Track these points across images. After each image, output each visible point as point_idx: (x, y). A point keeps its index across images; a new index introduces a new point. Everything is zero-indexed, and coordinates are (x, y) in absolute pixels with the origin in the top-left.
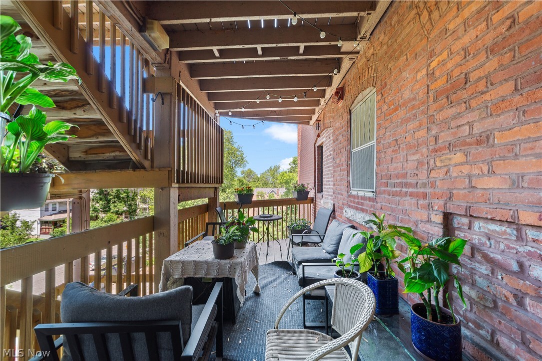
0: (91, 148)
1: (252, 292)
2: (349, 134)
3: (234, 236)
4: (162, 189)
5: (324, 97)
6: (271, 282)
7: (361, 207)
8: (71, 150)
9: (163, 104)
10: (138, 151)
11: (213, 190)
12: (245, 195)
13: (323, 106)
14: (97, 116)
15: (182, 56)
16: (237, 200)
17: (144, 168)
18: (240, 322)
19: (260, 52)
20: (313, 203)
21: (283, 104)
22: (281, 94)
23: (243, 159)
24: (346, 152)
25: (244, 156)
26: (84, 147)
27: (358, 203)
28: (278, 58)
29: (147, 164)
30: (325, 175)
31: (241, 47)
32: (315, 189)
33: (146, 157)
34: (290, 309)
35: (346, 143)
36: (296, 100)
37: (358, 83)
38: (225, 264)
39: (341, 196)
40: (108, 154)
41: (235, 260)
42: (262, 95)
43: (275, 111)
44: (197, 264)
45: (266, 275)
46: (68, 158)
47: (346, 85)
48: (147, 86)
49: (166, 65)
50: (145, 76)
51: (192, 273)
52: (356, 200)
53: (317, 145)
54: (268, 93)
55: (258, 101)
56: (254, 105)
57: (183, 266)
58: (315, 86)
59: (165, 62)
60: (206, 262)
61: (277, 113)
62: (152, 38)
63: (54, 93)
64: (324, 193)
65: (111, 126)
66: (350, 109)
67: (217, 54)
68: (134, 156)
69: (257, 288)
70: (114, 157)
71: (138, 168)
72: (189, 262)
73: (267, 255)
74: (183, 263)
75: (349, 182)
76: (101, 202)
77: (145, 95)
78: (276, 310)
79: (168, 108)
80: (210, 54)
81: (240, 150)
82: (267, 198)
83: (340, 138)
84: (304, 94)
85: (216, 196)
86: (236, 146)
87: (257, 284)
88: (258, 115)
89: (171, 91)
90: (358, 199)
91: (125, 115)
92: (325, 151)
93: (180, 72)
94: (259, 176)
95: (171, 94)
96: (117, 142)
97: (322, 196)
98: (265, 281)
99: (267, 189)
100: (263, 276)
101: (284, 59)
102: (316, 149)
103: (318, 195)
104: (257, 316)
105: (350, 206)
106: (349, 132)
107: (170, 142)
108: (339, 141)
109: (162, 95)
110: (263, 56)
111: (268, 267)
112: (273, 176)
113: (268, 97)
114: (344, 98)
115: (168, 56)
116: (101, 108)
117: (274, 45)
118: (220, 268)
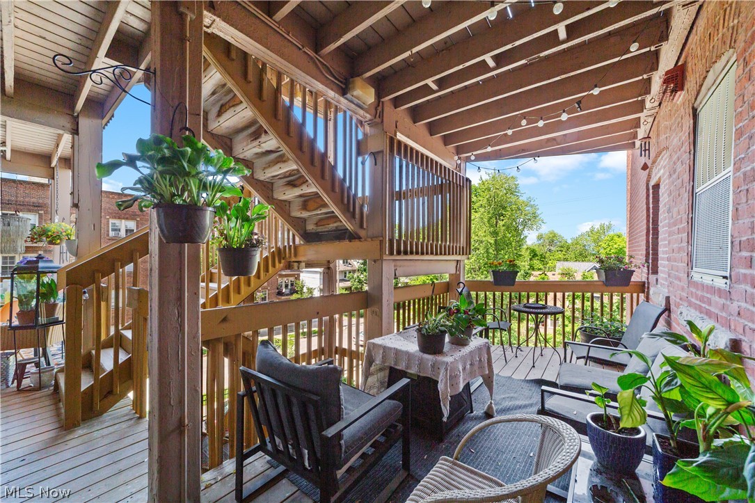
0: (321, 220)
1: (482, 411)
2: (692, 156)
3: (442, 326)
4: (375, 261)
5: (650, 93)
6: (520, 407)
7: (707, 307)
8: (307, 223)
9: (376, 165)
10: (353, 221)
11: (455, 264)
12: (504, 272)
13: (653, 108)
14: (313, 189)
15: (397, 102)
16: (490, 278)
17: (359, 238)
18: (450, 443)
19: (491, 64)
20: (643, 292)
21: (547, 129)
22: (540, 115)
23: (535, 217)
24: (686, 195)
25: (539, 212)
26: (315, 219)
27: (702, 299)
28: (523, 62)
29: (362, 233)
30: (662, 241)
31: (461, 67)
32: (648, 267)
33: (361, 226)
34: (531, 455)
35: (686, 177)
36: (564, 117)
37: (707, 48)
38: (428, 360)
39: (679, 283)
40: (331, 225)
41: (440, 358)
42: (514, 122)
43: (554, 139)
44: (397, 352)
45: (516, 395)
46: (306, 230)
47: (689, 59)
48: (360, 149)
49: (378, 120)
50: (360, 137)
51: (393, 363)
52: (700, 293)
53: (652, 183)
54: (524, 116)
55: (510, 132)
56: (506, 139)
57: (384, 352)
58: (596, 86)
59: (375, 117)
60: (407, 353)
61: (559, 140)
62: (355, 97)
63: (288, 174)
64: (661, 275)
65: (326, 198)
66: (693, 108)
67: (434, 87)
68: (349, 226)
69: (490, 407)
70: (336, 227)
71: (355, 238)
72: (390, 349)
73: (534, 367)
74: (385, 349)
75: (690, 255)
76: (365, 273)
77: (360, 159)
78: (507, 447)
79: (380, 168)
80: (426, 90)
81: (532, 203)
82: (579, 278)
83: (679, 168)
84: (577, 106)
85: (458, 273)
86: (523, 198)
87: (491, 403)
88: (524, 150)
89: (382, 149)
90: (703, 290)
91: (337, 184)
92: (663, 195)
93: (396, 122)
94: (569, 241)
95: (382, 152)
96: (333, 212)
97: (657, 280)
98: (510, 403)
99: (584, 263)
100: (512, 395)
101: (535, 58)
102: (651, 191)
103: (652, 278)
104: (475, 444)
105: (690, 304)
106: (692, 152)
107: (382, 207)
108: (677, 173)
109: (374, 155)
110: (498, 66)
111: (525, 385)
112: (597, 241)
113: (524, 122)
114: (685, 88)
115: (380, 109)
116: (314, 182)
117: (509, 47)
118: (421, 363)
